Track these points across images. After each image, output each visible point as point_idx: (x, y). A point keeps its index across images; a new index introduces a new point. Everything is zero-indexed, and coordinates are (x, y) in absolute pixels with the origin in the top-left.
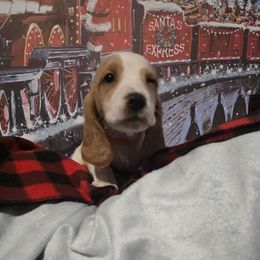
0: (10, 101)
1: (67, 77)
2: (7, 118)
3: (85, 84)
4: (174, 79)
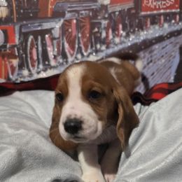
0: (37, 45)
1: (82, 24)
2: (35, 58)
3: (96, 30)
4: (166, 25)
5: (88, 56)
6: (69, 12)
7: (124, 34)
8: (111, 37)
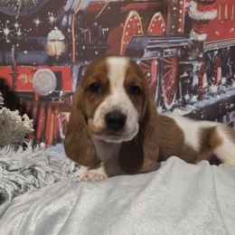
1: (165, 67)
3: (185, 75)
5: (172, 110)
6: (149, 49)
7: (224, 80)
8: (205, 84)
